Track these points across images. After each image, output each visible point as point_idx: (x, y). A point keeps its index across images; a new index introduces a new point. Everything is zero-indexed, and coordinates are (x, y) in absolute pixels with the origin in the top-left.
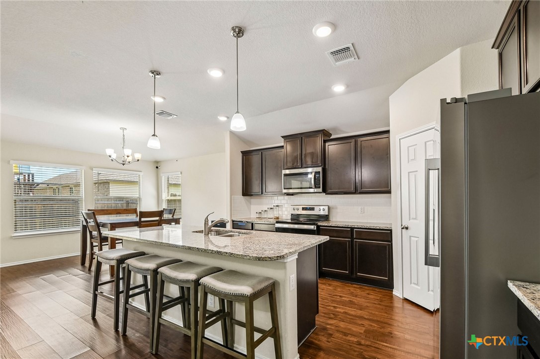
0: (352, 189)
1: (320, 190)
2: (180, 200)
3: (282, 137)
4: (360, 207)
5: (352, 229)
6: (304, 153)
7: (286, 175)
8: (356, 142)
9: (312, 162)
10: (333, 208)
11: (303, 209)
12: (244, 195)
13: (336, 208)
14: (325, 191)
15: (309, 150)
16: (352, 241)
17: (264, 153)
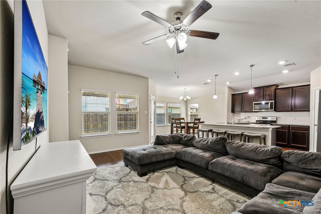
0: (290, 110)
1: (273, 110)
2: (197, 115)
3: (254, 88)
4: (293, 118)
5: (289, 126)
6: (265, 94)
7: (255, 104)
8: (292, 90)
9: (269, 98)
10: (278, 118)
11: (263, 118)
12: (232, 112)
13: (281, 118)
14: (275, 110)
15: (268, 93)
16: (289, 131)
17: (243, 94)
